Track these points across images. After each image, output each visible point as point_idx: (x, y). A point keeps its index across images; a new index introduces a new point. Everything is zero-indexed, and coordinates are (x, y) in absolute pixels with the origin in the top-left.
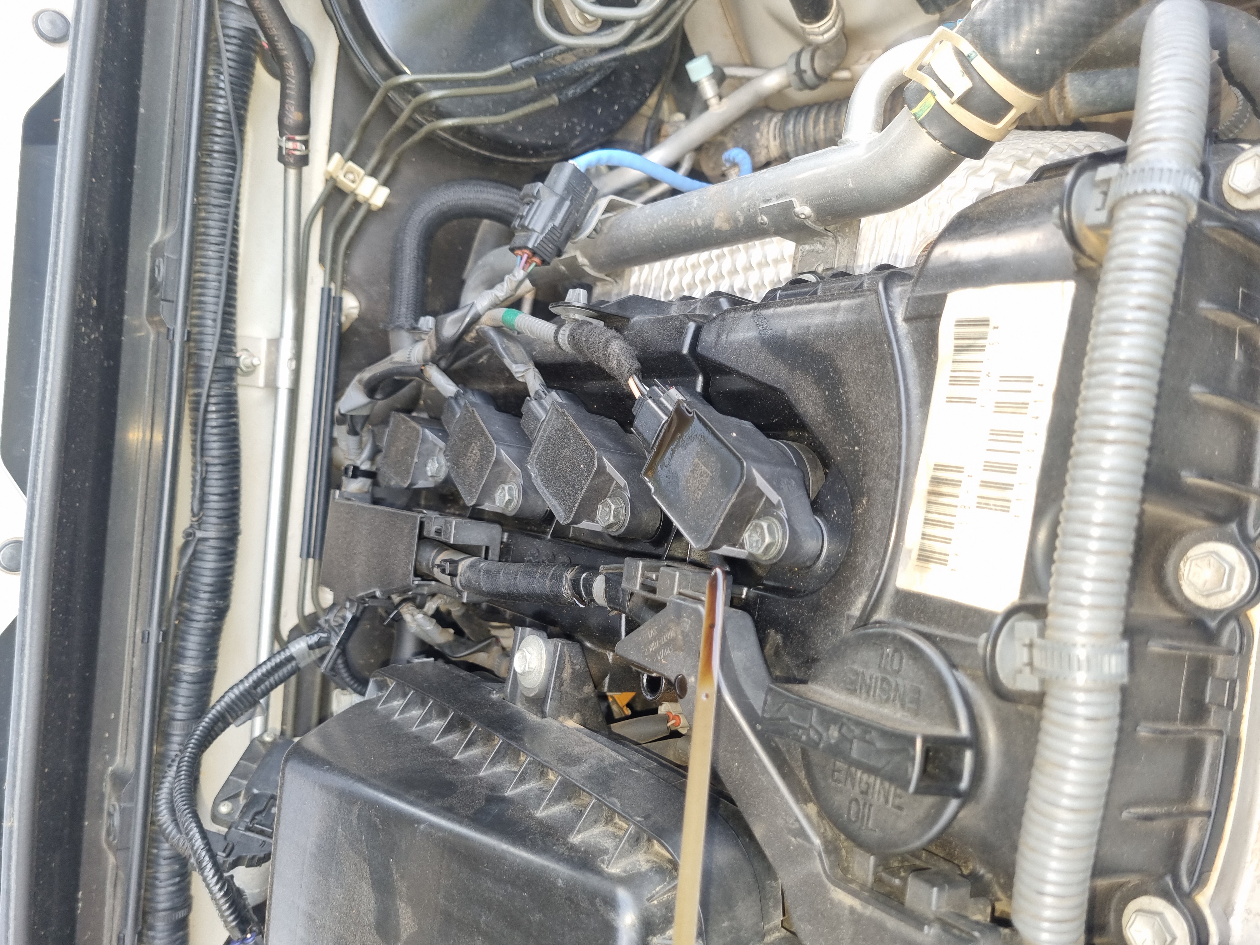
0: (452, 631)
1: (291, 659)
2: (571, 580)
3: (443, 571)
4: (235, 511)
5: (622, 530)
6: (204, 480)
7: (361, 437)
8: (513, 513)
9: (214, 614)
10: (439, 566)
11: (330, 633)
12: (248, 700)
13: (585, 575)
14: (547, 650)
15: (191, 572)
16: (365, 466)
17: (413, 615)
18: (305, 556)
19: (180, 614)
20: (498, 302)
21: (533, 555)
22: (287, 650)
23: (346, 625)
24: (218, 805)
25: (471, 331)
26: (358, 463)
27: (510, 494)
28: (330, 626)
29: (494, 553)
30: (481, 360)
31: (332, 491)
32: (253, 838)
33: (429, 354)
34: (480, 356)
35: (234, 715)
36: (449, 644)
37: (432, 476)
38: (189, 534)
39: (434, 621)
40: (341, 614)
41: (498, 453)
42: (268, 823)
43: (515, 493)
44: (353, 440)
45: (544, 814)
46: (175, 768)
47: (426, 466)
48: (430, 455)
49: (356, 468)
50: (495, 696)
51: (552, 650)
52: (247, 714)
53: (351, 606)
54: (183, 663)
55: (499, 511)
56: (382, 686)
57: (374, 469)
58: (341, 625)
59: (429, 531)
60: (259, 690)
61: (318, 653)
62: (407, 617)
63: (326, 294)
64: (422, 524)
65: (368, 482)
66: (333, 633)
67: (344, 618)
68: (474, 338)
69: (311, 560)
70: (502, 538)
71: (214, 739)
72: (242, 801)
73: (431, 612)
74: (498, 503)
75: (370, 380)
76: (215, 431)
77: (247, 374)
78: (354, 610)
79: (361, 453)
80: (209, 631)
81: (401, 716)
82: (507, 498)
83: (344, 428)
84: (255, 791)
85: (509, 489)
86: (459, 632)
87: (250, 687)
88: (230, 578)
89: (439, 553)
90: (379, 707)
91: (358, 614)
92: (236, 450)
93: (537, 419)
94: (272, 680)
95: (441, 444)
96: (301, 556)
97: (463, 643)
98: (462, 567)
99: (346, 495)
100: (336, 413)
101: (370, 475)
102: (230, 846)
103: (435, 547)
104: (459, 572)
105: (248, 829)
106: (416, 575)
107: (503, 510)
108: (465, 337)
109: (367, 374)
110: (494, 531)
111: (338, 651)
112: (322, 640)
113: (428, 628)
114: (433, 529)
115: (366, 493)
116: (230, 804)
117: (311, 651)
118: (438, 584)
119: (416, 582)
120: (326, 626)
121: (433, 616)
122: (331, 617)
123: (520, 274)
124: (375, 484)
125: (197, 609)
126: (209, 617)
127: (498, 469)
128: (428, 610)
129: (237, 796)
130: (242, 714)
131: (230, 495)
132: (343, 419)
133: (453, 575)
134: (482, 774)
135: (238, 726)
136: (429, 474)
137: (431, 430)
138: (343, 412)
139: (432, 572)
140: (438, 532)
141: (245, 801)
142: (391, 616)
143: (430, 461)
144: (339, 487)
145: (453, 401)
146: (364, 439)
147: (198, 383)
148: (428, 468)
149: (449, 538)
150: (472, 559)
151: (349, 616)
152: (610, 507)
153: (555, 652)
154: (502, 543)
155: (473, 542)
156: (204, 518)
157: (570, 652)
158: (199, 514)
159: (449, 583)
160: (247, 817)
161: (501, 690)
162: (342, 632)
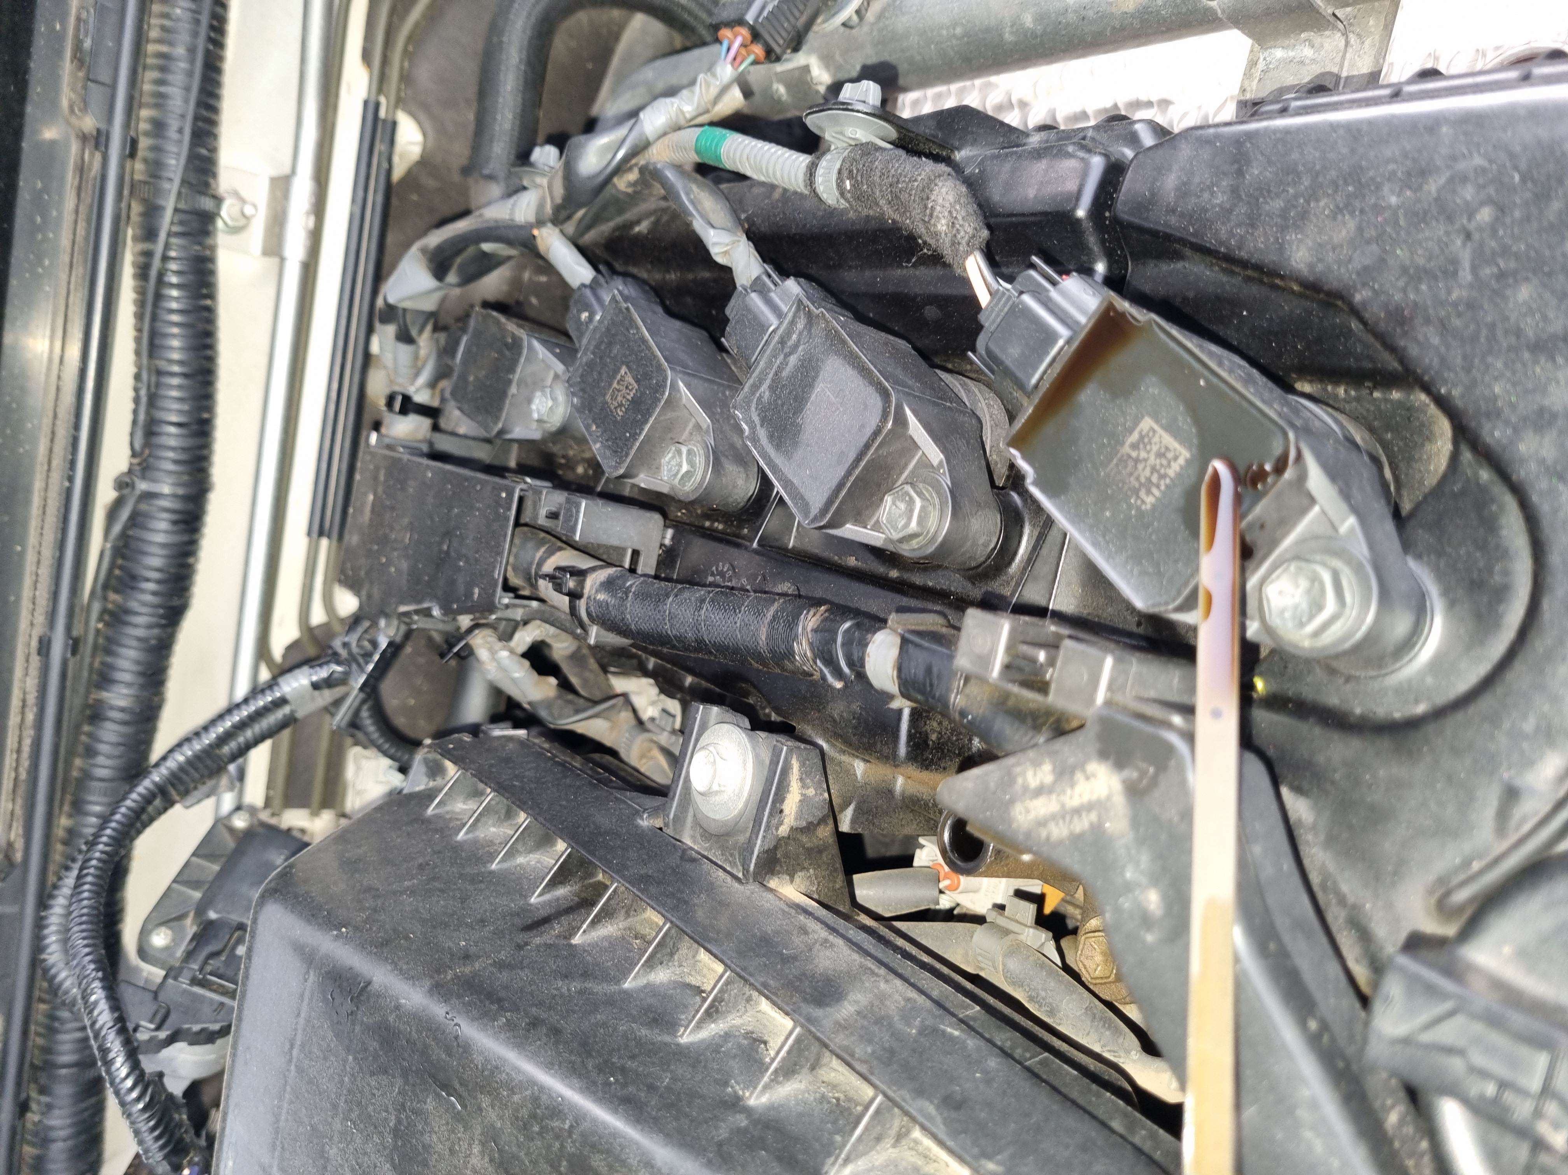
0: (553, 681)
1: (282, 702)
2: (815, 631)
3: (558, 587)
4: (205, 452)
5: (931, 549)
6: (153, 400)
7: (419, 348)
8: (692, 497)
9: (162, 617)
10: (551, 577)
11: (350, 667)
12: (206, 767)
13: (847, 625)
14: (757, 757)
15: (126, 546)
16: (421, 397)
17: (493, 652)
18: (315, 534)
19: (104, 611)
20: (682, 122)
21: (722, 574)
22: (276, 688)
23: (376, 657)
24: (150, 932)
25: (630, 169)
26: (411, 390)
27: (691, 463)
28: (350, 653)
29: (648, 564)
30: (637, 229)
31: (364, 433)
32: (204, 997)
33: (549, 209)
34: (638, 222)
35: (182, 788)
36: (548, 704)
37: (540, 421)
38: (122, 484)
39: (527, 663)
40: (368, 636)
41: (674, 386)
42: (230, 973)
43: (700, 461)
44: (405, 350)
45: (764, 1099)
46: (75, 873)
47: (529, 401)
48: (537, 384)
49: (406, 399)
50: (645, 822)
51: (766, 756)
52: (203, 789)
53: (388, 625)
54: (107, 690)
55: (665, 490)
56: (435, 770)
57: (435, 403)
58: (368, 656)
59: (536, 516)
60: (226, 750)
61: (327, 696)
62: (483, 654)
63: (371, 109)
64: (521, 499)
65: (425, 423)
66: (354, 667)
67: (374, 644)
68: (634, 184)
69: (324, 542)
70: (663, 538)
71: (145, 825)
72: (190, 928)
73: (522, 648)
74: (665, 474)
75: (440, 249)
76: (175, 318)
77: (236, 230)
78: (392, 632)
79: (417, 374)
80: (153, 642)
81: (470, 836)
82: (685, 468)
83: (390, 330)
84: (212, 915)
85: (689, 452)
86: (565, 685)
87: (211, 746)
88: (191, 560)
89: (550, 553)
90: (430, 811)
91: (398, 639)
92: (209, 352)
93: (762, 327)
94: (249, 734)
95: (560, 367)
96: (309, 533)
97: (570, 702)
98: (592, 583)
99: (387, 441)
100: (380, 302)
101: (430, 412)
102: (163, 1012)
103: (542, 542)
104: (586, 591)
105: (194, 981)
106: (507, 587)
107: (673, 488)
108: (615, 180)
109: (435, 238)
110: (651, 526)
111: (362, 696)
112: (336, 675)
113: (517, 675)
114: (543, 512)
115: (420, 441)
116: (169, 932)
117: (317, 693)
118: (544, 607)
119: (506, 601)
120: (343, 653)
121: (525, 655)
122: (353, 639)
123: (726, 71)
124: (436, 428)
125: (134, 605)
126: (154, 620)
127: (670, 415)
128: (518, 645)
129: (181, 917)
130: (195, 788)
131: (195, 427)
132: (390, 313)
133: (574, 596)
134: (627, 985)
135: (187, 807)
136: (535, 416)
137: (543, 342)
138: (391, 300)
139: (534, 586)
140: (553, 516)
141: (194, 929)
142: (456, 650)
143: (538, 394)
144: (377, 426)
145: (588, 292)
146: (423, 352)
147: (149, 234)
148: (534, 407)
149: (573, 529)
150: (611, 571)
151: (383, 643)
152: (911, 502)
153: (774, 762)
154: (662, 545)
155: (615, 542)
156: (151, 460)
157: (802, 765)
158: (142, 453)
159: (567, 610)
160: (195, 961)
161: (655, 812)
162: (370, 667)
